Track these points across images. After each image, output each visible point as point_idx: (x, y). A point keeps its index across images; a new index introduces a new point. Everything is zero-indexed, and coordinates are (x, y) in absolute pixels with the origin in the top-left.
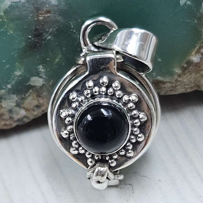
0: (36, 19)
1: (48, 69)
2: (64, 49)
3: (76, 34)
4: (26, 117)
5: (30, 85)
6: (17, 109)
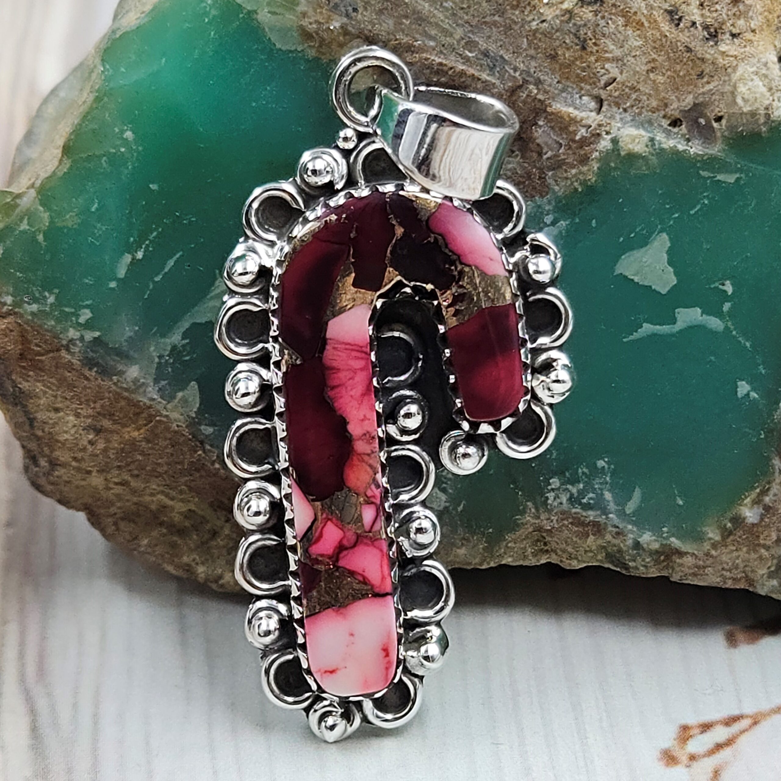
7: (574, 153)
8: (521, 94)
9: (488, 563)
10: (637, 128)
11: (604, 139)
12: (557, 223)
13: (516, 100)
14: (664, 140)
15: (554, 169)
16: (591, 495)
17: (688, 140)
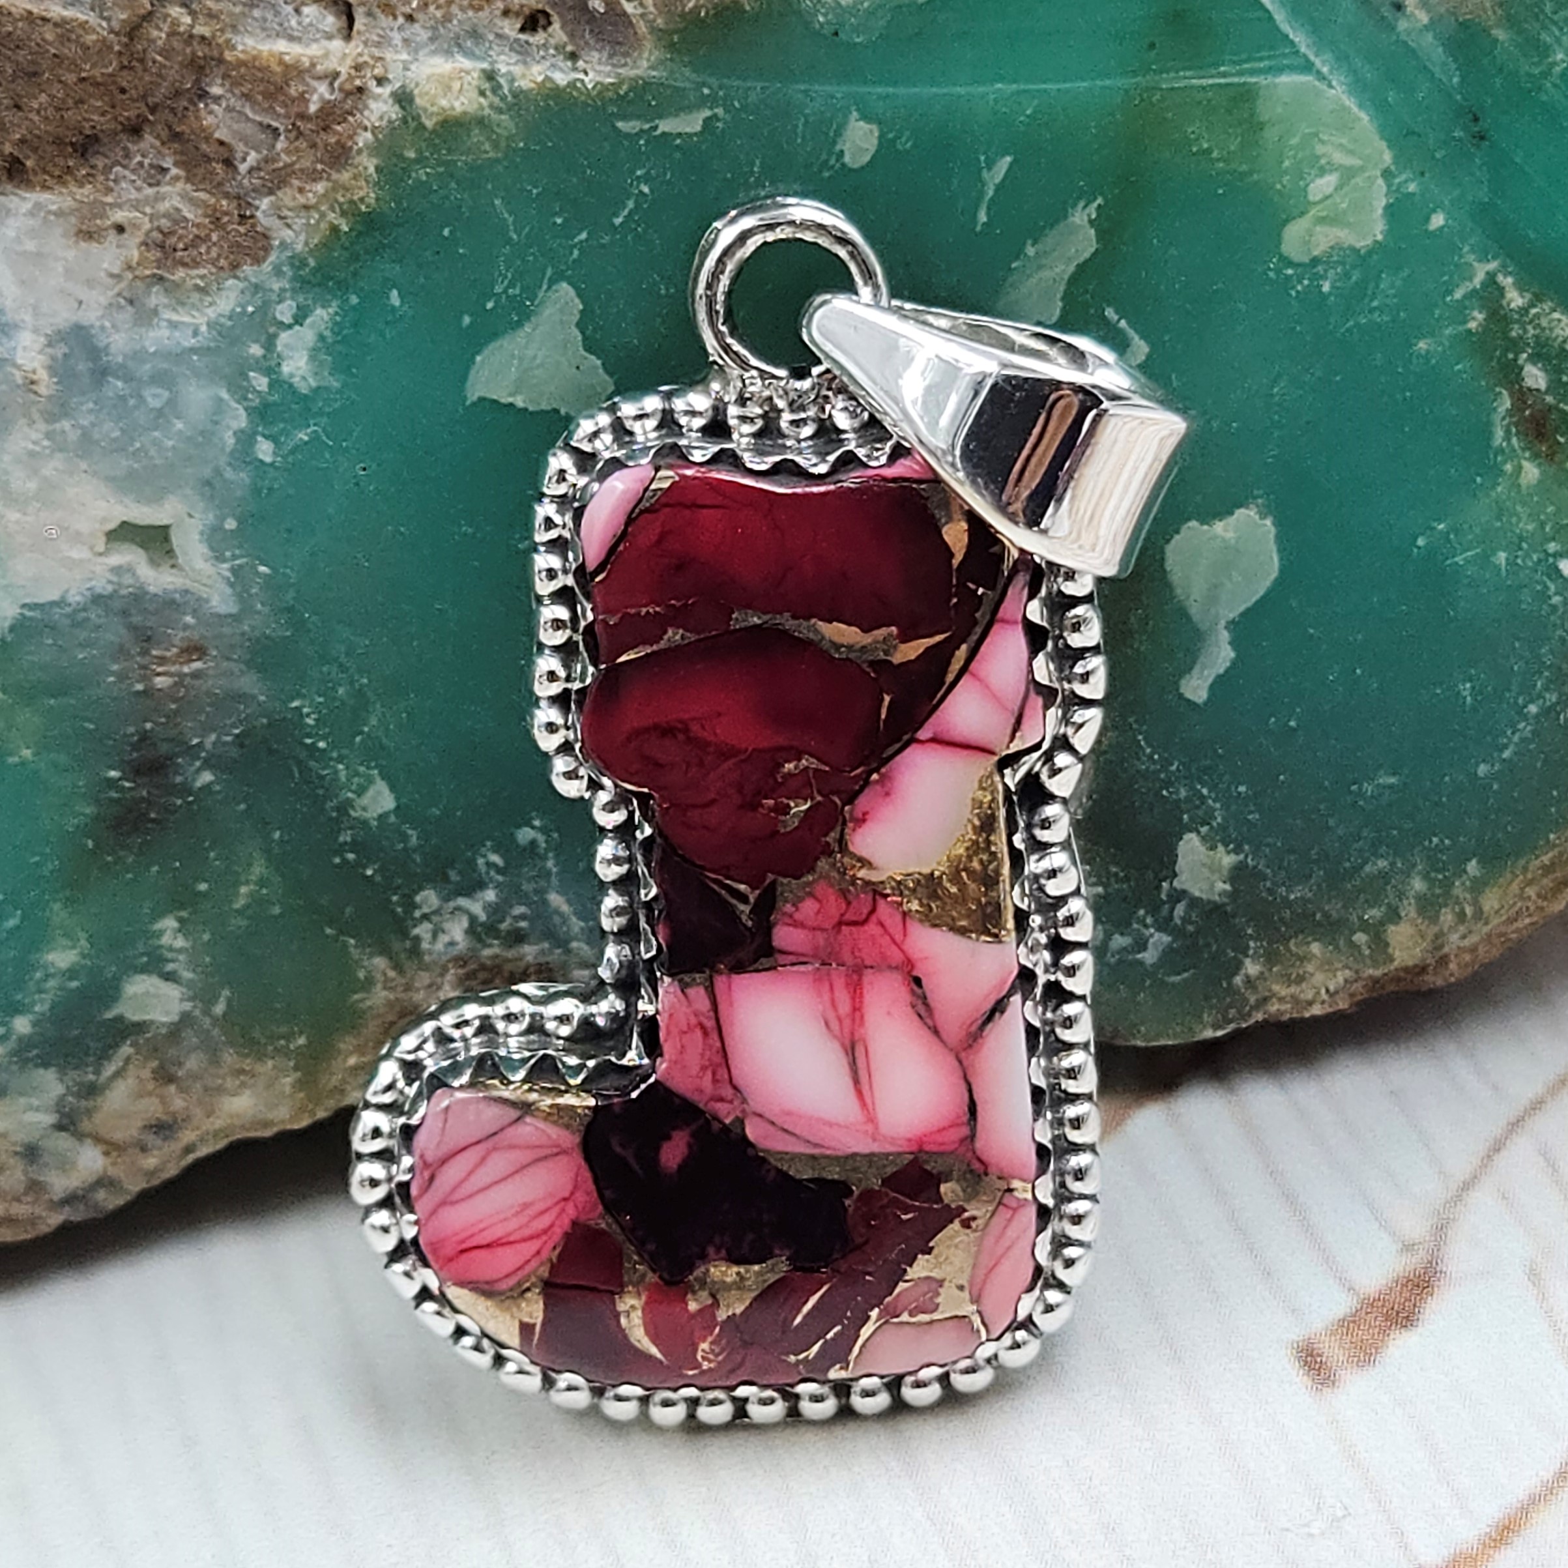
0: (139, 687)
1: (206, 937)
2: (277, 835)
3: (331, 759)
4: (104, 1182)
5: (120, 1019)
6: (64, 1141)
7: (314, 146)
8: (155, 33)
9: (312, 1113)
10: (448, 53)
11: (377, 97)
12: (305, 317)
13: (144, 51)
14: (517, 70)
15: (271, 192)
16: (519, 910)
17: (573, 56)
